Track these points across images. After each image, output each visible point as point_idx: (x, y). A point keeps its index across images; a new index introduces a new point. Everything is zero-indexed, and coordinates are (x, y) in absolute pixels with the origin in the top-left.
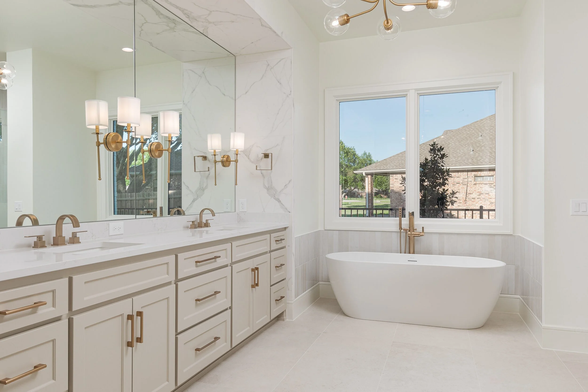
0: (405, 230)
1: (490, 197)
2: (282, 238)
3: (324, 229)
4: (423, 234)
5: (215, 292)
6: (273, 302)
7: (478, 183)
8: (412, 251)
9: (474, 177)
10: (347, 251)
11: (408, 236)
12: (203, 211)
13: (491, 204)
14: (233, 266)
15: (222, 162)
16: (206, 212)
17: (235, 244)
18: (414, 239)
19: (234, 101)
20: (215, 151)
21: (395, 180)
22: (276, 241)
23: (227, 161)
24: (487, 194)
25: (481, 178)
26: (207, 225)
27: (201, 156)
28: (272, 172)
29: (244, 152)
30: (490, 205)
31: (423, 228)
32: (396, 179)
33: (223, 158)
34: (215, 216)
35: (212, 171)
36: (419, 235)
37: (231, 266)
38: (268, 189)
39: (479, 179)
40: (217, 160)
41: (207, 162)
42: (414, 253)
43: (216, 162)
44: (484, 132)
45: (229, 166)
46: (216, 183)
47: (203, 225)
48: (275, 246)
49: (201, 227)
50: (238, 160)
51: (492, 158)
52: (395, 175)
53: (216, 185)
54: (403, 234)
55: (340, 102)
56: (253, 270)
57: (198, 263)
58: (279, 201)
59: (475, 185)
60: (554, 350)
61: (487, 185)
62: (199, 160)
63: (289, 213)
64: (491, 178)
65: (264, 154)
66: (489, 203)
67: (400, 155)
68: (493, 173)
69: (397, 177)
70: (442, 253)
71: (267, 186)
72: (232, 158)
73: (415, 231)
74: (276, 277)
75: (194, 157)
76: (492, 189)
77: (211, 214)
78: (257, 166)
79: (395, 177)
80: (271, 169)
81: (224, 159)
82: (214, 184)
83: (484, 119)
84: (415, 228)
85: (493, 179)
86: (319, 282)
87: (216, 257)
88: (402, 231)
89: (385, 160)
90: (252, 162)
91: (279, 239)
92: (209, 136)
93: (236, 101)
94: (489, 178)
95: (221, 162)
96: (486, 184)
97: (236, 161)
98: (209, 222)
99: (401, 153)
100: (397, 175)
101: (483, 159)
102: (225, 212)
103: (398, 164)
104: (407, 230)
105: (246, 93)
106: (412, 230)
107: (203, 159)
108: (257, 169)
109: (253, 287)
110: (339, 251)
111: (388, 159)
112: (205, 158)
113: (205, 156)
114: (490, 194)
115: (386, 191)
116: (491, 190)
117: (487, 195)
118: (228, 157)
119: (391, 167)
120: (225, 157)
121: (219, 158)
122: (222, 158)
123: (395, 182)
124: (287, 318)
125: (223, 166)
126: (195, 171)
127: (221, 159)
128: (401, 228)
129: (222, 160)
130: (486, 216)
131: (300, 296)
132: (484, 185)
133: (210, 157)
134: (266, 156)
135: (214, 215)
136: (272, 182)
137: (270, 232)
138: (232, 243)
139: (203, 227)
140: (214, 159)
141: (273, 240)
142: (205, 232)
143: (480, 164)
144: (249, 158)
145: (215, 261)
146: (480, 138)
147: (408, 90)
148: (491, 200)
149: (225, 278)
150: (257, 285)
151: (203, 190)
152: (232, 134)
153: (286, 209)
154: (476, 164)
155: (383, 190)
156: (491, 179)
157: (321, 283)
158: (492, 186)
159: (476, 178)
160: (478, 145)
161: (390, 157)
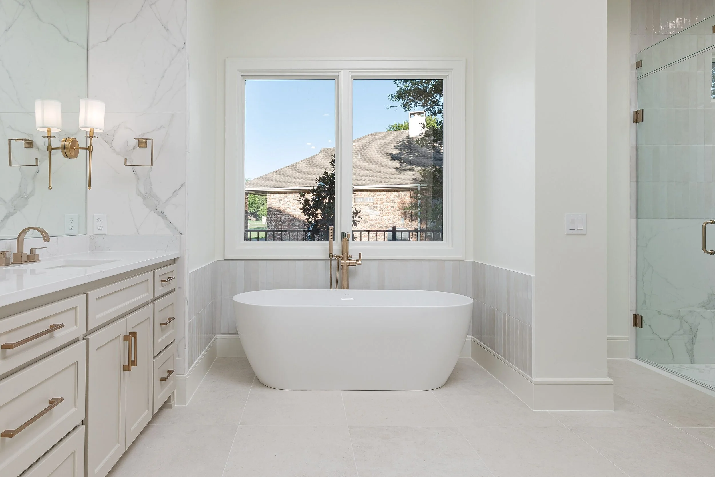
0: (338, 257)
1: (370, 219)
2: (170, 275)
3: (224, 257)
4: (360, 262)
5: (51, 402)
6: (157, 382)
7: (358, 204)
8: (345, 285)
9: (354, 197)
10: (257, 289)
11: (341, 266)
12: (25, 231)
13: (371, 226)
14: (90, 337)
15: (64, 149)
16: (30, 233)
17: (93, 294)
18: (348, 269)
19: (86, 51)
20: (49, 130)
21: (272, 200)
22: (162, 281)
23: (72, 148)
24: (367, 215)
25: (361, 199)
26: (32, 258)
27: (23, 140)
28: (152, 170)
29: (103, 135)
30: (369, 227)
31: (360, 254)
32: (274, 199)
33: (64, 143)
34: (49, 240)
35: (44, 165)
36: (355, 264)
37: (86, 339)
38: (145, 198)
39: (359, 200)
40: (53, 145)
41: (32, 150)
42: (348, 288)
43: (50, 149)
44: (363, 151)
45: (75, 156)
46: (50, 185)
47: (25, 258)
48: (160, 290)
49: (21, 263)
50: (92, 147)
51: (372, 179)
52: (272, 194)
53: (50, 189)
54: (334, 263)
55: (246, 80)
56: (126, 338)
57: (8, 350)
58: (164, 216)
59: (356, 206)
60: (547, 411)
61: (367, 207)
62: (18, 147)
63: (180, 235)
64: (371, 199)
65: (138, 139)
66: (369, 225)
67: (278, 172)
68: (373, 194)
69: (274, 197)
70: (381, 286)
71: (143, 192)
72: (82, 143)
73: (350, 258)
74: (162, 340)
75: (10, 140)
76: (372, 210)
77: (43, 238)
78: (126, 159)
79: (272, 197)
80: (152, 165)
81: (67, 143)
82: (48, 187)
83: (361, 138)
84: (349, 255)
85: (373, 199)
86: (215, 334)
87: (54, 328)
88: (333, 258)
89: (261, 177)
90: (118, 153)
91: (165, 278)
92: (38, 104)
93: (90, 51)
94: (369, 199)
95: (62, 149)
96: (366, 205)
97: (90, 149)
98: (37, 252)
99: (278, 170)
100: (274, 194)
101: (364, 179)
102: (67, 235)
103: (276, 182)
104: (339, 257)
105: (107, 39)
106: (346, 257)
107: (27, 145)
108: (125, 164)
109: (126, 368)
110: (245, 291)
111: (265, 177)
112: (30, 143)
113: (30, 140)
114: (370, 215)
115: (254, 213)
116: (371, 212)
117: (367, 217)
118: (75, 141)
119: (269, 186)
120: (69, 141)
121: (56, 143)
122: (63, 141)
123: (272, 202)
124: (176, 405)
125: (64, 156)
126: (10, 165)
127: (62, 143)
128: (331, 255)
129: (63, 146)
130: (366, 238)
131: (195, 362)
132: (365, 206)
133: (40, 142)
134: (142, 143)
135: (46, 238)
136: (151, 186)
137: (153, 268)
138: (87, 294)
139: (25, 262)
140: (47, 144)
141: (158, 280)
142: (29, 271)
143: (360, 184)
144: (111, 147)
145: (52, 337)
146: (359, 157)
147: (340, 70)
148: (371, 222)
149: (74, 365)
150: (134, 363)
151: (26, 197)
152: (82, 102)
153: (176, 228)
154: (356, 184)
155: (252, 212)
156: (371, 201)
157: (218, 336)
158: (372, 207)
159: (357, 199)
160: (357, 164)
161: (267, 175)
